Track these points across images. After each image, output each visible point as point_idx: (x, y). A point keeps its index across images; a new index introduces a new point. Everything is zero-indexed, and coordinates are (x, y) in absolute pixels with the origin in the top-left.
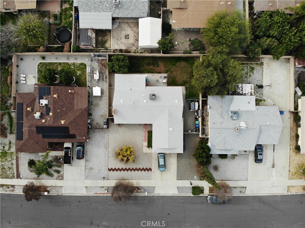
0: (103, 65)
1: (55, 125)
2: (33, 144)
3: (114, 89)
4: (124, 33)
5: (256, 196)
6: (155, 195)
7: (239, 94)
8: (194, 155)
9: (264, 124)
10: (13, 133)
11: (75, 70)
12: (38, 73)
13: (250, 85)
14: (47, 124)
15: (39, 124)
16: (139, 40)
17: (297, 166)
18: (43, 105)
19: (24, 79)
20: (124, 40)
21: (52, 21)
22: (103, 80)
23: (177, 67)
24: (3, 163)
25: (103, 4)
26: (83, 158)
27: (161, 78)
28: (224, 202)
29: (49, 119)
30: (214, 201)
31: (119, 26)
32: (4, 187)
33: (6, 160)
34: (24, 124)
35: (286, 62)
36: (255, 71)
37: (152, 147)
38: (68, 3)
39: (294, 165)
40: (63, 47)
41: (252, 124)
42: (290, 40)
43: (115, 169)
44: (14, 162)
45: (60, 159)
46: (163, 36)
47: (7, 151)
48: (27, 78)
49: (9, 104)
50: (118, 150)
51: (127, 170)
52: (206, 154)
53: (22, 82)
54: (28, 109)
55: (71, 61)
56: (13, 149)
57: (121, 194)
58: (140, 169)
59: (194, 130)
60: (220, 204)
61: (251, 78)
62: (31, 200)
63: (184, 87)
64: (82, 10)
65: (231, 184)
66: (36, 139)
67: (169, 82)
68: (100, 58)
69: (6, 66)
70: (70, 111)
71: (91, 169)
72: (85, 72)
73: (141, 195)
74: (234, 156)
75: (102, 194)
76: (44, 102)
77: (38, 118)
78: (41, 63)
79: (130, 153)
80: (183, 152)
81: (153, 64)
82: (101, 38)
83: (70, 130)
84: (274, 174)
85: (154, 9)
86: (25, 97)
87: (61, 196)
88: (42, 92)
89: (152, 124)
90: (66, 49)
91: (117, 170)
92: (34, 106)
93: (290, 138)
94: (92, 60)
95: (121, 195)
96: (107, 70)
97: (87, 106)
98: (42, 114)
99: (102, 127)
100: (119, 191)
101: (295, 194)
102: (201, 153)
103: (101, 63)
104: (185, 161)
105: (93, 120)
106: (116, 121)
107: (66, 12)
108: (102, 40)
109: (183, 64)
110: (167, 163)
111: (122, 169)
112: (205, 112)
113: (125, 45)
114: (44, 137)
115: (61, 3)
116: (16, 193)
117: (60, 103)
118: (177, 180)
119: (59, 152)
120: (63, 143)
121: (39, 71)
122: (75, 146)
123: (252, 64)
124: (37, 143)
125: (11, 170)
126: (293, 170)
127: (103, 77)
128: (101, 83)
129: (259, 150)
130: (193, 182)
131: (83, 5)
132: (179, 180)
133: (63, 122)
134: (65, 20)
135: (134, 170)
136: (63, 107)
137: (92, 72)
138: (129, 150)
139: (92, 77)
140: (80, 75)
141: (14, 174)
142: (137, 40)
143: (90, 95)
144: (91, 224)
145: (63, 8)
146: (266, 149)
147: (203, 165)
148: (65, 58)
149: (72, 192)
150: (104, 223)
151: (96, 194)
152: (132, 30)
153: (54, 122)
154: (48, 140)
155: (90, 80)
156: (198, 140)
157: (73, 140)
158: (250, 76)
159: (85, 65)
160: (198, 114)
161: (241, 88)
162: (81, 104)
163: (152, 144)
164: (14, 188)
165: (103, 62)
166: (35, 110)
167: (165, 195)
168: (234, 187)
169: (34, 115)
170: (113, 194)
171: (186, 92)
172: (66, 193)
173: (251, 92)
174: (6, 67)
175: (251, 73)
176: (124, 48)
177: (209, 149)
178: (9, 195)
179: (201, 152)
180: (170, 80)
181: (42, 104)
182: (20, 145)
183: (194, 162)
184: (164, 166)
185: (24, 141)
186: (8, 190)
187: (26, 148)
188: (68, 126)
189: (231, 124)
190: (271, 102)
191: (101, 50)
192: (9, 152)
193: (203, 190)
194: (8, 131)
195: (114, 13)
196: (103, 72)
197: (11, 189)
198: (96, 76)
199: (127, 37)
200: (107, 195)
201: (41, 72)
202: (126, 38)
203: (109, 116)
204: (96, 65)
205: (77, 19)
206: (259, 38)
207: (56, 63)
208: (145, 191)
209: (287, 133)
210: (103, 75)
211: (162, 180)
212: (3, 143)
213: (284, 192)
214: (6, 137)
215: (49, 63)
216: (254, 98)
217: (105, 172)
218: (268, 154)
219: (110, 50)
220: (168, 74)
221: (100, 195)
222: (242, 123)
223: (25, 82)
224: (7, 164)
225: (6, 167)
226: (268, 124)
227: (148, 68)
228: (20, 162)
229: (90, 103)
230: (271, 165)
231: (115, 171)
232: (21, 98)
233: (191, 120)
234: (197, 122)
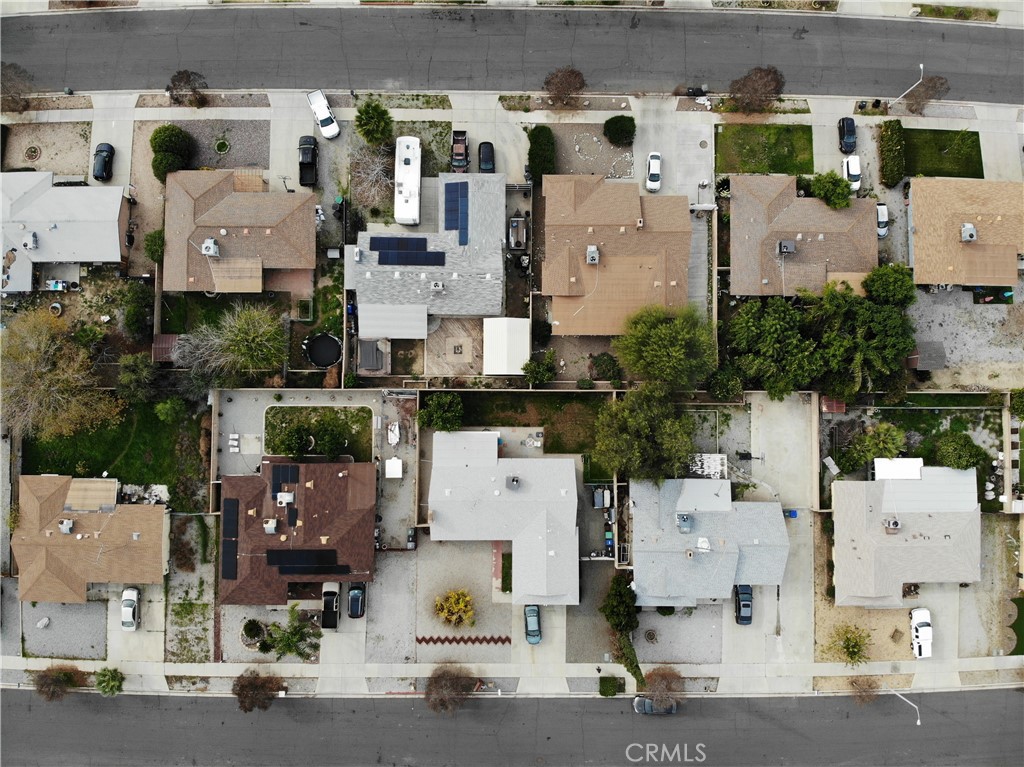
0: (408, 411)
1: (309, 546)
2: (260, 587)
3: (431, 464)
4: (451, 343)
5: (740, 698)
6: (518, 696)
7: (696, 476)
8: (602, 610)
9: (749, 543)
10: (210, 562)
11: (347, 423)
12: (266, 429)
13: (720, 456)
14: (291, 546)
15: (273, 545)
16: (484, 357)
17: (834, 633)
18: (284, 505)
19: (236, 443)
20: (451, 358)
21: (294, 315)
22: (407, 442)
23: (565, 413)
24: (183, 629)
25: (410, 289)
26: (362, 616)
27: (529, 437)
28: (669, 712)
29: (295, 534)
30: (648, 708)
31: (441, 327)
32: (185, 682)
33: (190, 620)
34: (241, 545)
35: (804, 400)
36: (732, 423)
37: (511, 591)
38: (331, 277)
39: (827, 631)
40: (324, 375)
41: (721, 543)
42: (801, 367)
43: (431, 639)
44: (210, 624)
45: (313, 617)
46: (534, 347)
47: (194, 602)
48: (242, 441)
49: (200, 498)
50: (439, 600)
51: (458, 642)
52: (627, 607)
53: (232, 450)
54: (251, 512)
55: (338, 404)
56: (209, 597)
57: (446, 693)
58: (485, 639)
59: (604, 552)
60: (659, 715)
61: (724, 437)
62: (251, 710)
63: (579, 456)
64: (364, 299)
65: (684, 671)
66: (266, 577)
67: (548, 445)
68: (401, 397)
69: (193, 414)
70: (339, 515)
71: (379, 638)
72: (370, 427)
73: (489, 696)
74: (689, 611)
75: (403, 694)
76: (285, 498)
77: (273, 531)
78: (272, 408)
79: (466, 606)
80: (578, 604)
81: (514, 408)
82: (402, 352)
83: (339, 556)
84: (780, 648)
85: (514, 290)
86: (241, 487)
87: (313, 698)
88: (282, 476)
89: (511, 542)
90: (330, 379)
91: (435, 642)
92: (261, 505)
93: (815, 569)
94: (384, 402)
95: (447, 697)
96: (416, 424)
97: (374, 503)
98: (279, 523)
99: (402, 546)
100: (442, 687)
101: (833, 695)
102: (616, 606)
103: (403, 407)
104: (583, 622)
105: (384, 531)
106: (435, 536)
107: (325, 295)
108: (406, 356)
109: (576, 407)
110: (545, 625)
111: (447, 639)
112: (625, 511)
113: (453, 366)
114: (282, 571)
115: (315, 276)
116: (211, 695)
117: (318, 500)
118: (567, 662)
119: (310, 601)
120: (321, 585)
121: (270, 426)
122: (346, 588)
123: (725, 407)
124: (268, 585)
125: (202, 642)
126: (825, 641)
127: (407, 436)
128: (402, 451)
129: (742, 596)
130: (602, 666)
131: (366, 290)
132: (571, 662)
133: (324, 540)
134: (324, 312)
135: (473, 642)
136: (324, 508)
137: (386, 427)
138: (463, 600)
139: (384, 437)
140: (358, 432)
141: (208, 651)
142: (480, 357)
143: (380, 474)
144: (379, 761)
145: (320, 286)
146: (761, 592)
147: (620, 630)
148: (327, 398)
149: (338, 691)
150: (408, 760)
151: (390, 693)
152: (470, 335)
153: (305, 541)
154: (291, 577)
155: (379, 443)
156: (611, 574)
157: (343, 578)
158: (721, 433)
159: (370, 411)
160: (609, 516)
161: (699, 463)
162: (360, 499)
163: (511, 584)
164: (208, 682)
165: (408, 405)
166: (264, 514)
167: (540, 696)
168: (691, 678)
169: (265, 526)
170: (428, 694)
171: (585, 468)
172: (323, 692)
173: (722, 471)
174: (194, 417)
175: (724, 428)
176: (451, 374)
177: (633, 596)
178: (195, 700)
179: (615, 604)
180: (550, 441)
181: (281, 503)
182: (231, 588)
183: (604, 624)
184: (538, 633)
185: (239, 580)
186: (193, 687)
187: (242, 596)
188: (335, 548)
189: (677, 541)
190: (770, 488)
191: (404, 378)
192: (199, 602)
193: (624, 684)
194: (198, 556)
195: (432, 306)
196: (408, 424)
197: (200, 685)
198: (394, 437)
199: (458, 350)
200: (413, 696)
201: (274, 427)
202: (455, 353)
203: (419, 523)
204: (392, 411)
205: (353, 313)
206: (740, 355)
207: (306, 408)
208: (496, 687)
209: (808, 559)
210: (407, 433)
211: (534, 662)
212: (184, 583)
213: (806, 691)
214: (193, 569)
215: (291, 407)
216: (727, 484)
217: (409, 646)
218: (765, 607)
219: (423, 378)
220: (545, 429)
221: (397, 696)
222: (701, 540)
223: (237, 450)
224: (193, 630)
225: (189, 637)
226: (756, 542)
227: (502, 415)
228: (223, 626)
229: (380, 494)
230: (773, 628)
231: (431, 643)
232: (233, 487)
233: (596, 529)
234: (608, 535)
